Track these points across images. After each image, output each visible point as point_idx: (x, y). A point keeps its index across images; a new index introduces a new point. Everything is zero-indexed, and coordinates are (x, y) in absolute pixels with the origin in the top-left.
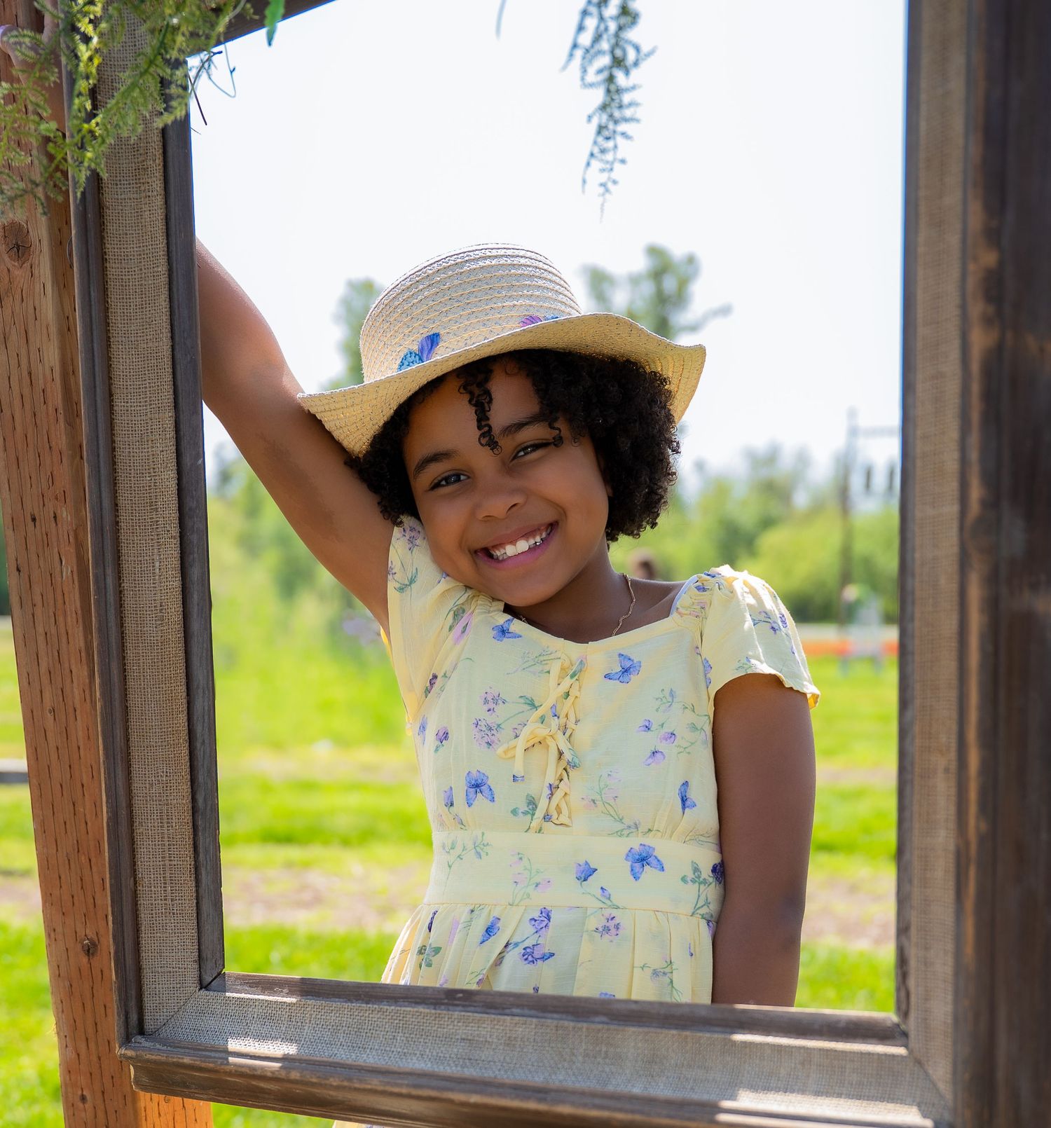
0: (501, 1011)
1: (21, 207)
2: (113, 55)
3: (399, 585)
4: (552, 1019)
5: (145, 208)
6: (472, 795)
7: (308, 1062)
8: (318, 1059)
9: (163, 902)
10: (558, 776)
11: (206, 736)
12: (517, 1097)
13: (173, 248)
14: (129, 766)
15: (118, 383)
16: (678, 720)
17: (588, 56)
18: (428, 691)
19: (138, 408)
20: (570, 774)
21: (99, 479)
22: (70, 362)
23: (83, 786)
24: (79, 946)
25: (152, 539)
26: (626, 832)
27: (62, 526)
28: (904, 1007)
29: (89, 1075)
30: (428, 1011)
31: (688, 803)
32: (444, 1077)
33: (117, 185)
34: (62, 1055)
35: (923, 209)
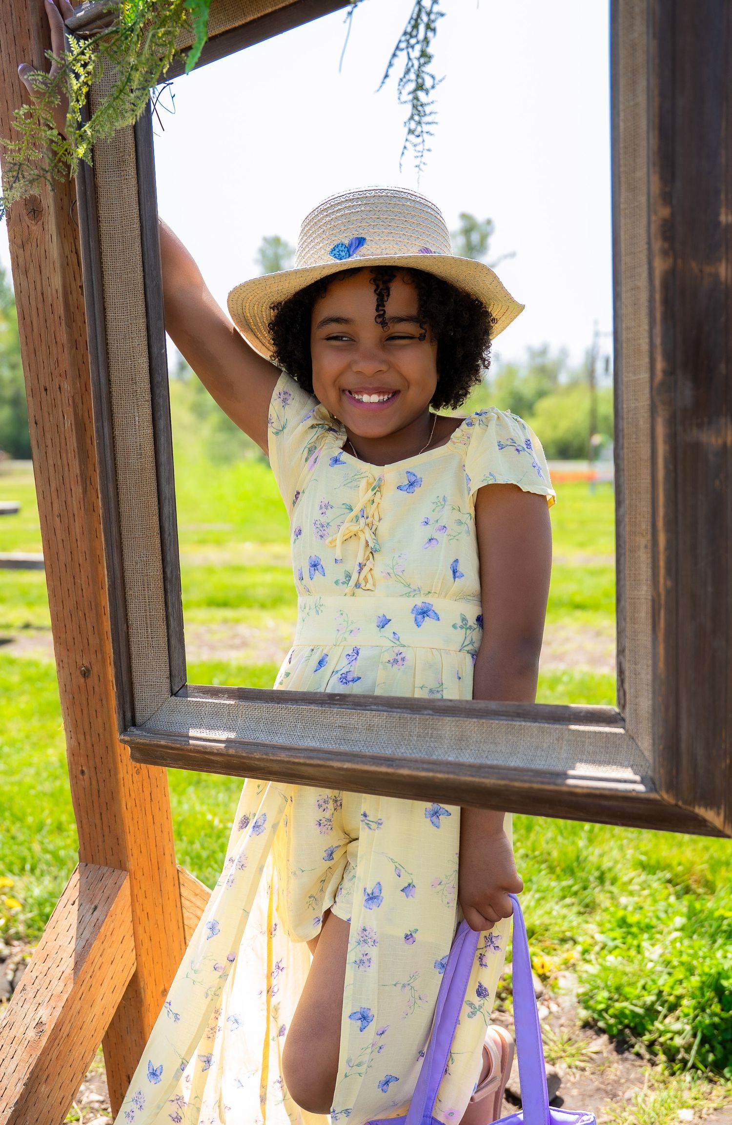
0: (364, 708)
1: (38, 187)
2: (101, 88)
3: (275, 431)
4: (397, 712)
5: (124, 186)
6: (312, 572)
7: (241, 743)
8: (247, 740)
9: (146, 639)
10: (366, 557)
11: (171, 531)
12: (374, 764)
13: (143, 212)
14: (122, 551)
15: (109, 301)
16: (446, 517)
17: (402, 83)
18: (294, 503)
19: (123, 317)
20: (374, 556)
21: (98, 364)
22: (68, 286)
23: (80, 565)
24: (78, 672)
25: (133, 403)
26: (412, 594)
27: (64, 393)
28: (622, 702)
29: (86, 757)
30: (317, 708)
31: (457, 574)
32: (327, 751)
33: (106, 172)
34: (69, 744)
35: (623, 179)
